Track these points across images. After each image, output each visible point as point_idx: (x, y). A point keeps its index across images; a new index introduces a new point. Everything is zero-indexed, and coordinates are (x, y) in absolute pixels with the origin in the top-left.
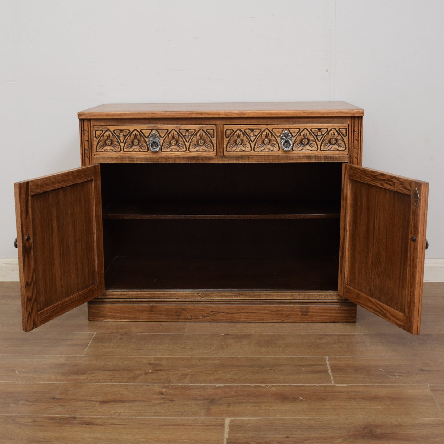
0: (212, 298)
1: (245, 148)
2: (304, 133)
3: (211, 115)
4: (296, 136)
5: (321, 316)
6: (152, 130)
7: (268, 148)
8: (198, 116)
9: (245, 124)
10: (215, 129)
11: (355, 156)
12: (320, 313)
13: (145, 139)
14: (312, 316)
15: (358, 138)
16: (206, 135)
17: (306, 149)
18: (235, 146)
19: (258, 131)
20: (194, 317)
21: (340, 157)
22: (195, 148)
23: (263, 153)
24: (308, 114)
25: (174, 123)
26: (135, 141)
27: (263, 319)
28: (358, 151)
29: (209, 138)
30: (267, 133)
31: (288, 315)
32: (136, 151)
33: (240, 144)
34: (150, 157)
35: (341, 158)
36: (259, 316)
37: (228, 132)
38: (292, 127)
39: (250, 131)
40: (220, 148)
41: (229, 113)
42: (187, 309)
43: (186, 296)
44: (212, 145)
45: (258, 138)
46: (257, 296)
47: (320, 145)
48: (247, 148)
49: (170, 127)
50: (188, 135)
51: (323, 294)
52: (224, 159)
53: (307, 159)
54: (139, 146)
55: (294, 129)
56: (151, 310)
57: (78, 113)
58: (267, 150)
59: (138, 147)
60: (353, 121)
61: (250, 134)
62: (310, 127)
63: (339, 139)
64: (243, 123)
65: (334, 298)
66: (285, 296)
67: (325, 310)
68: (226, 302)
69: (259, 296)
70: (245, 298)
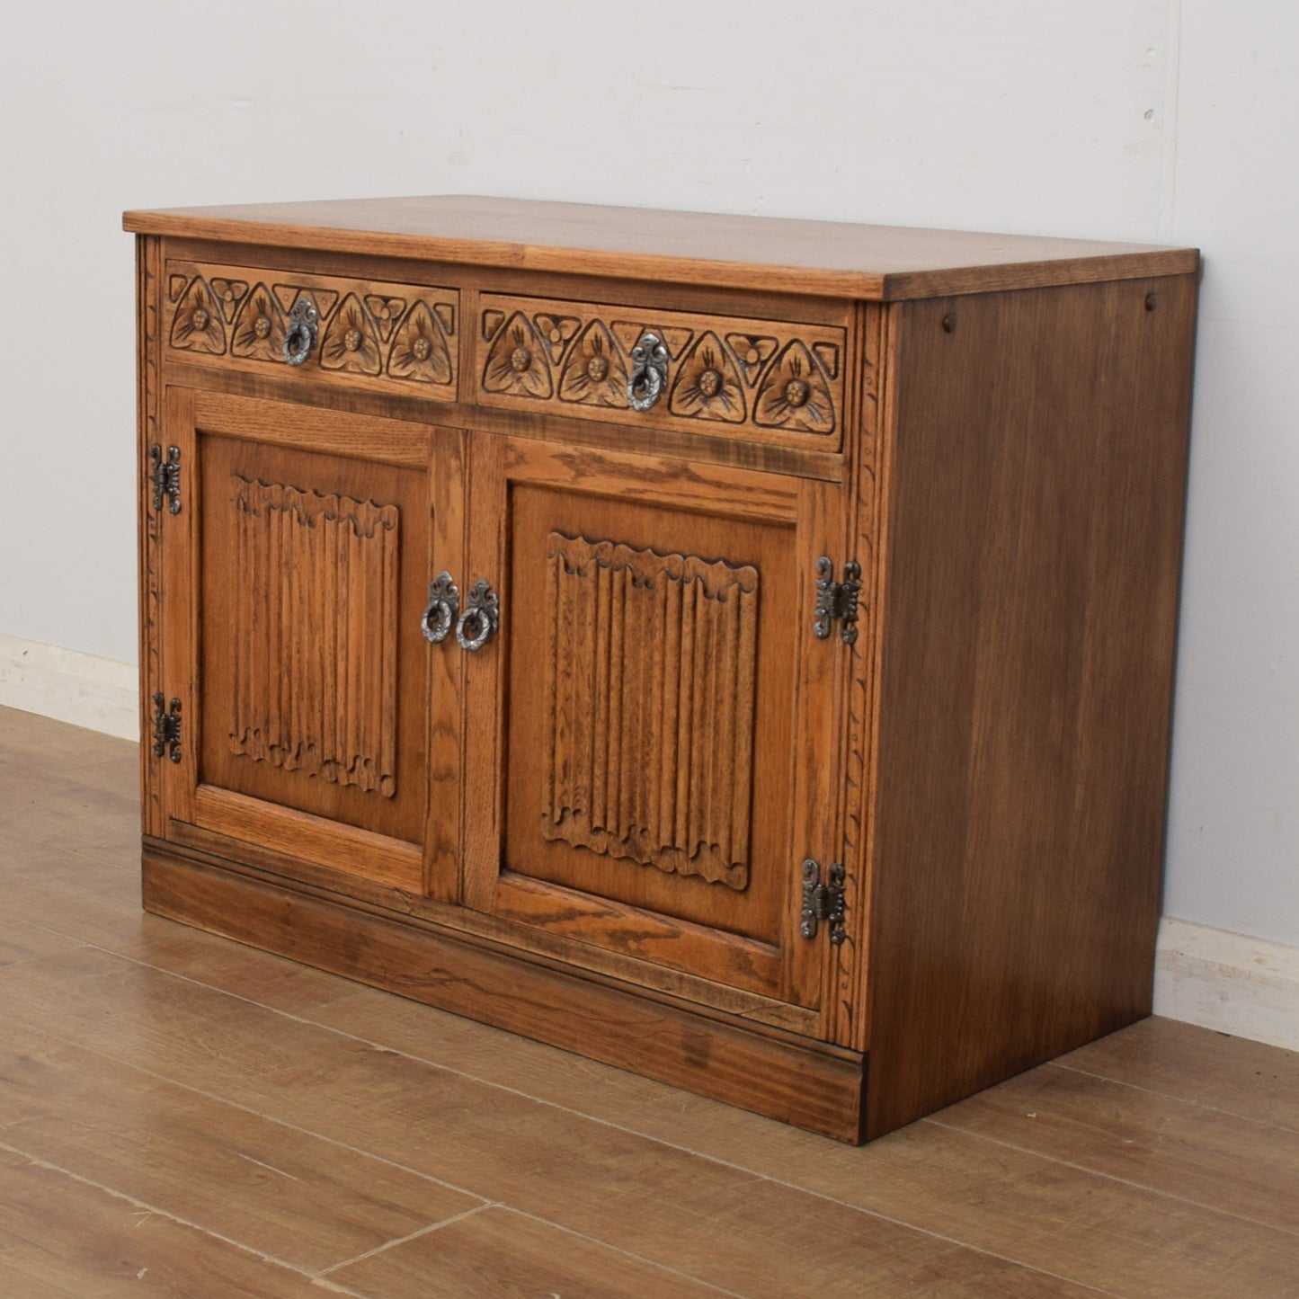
1: (535, 384)
2: (704, 349)
3: (435, 253)
4: (682, 358)
5: (745, 1083)
6: (300, 289)
7: (600, 392)
9: (536, 293)
10: (455, 303)
11: (866, 463)
12: (743, 1069)
13: (283, 316)
14: (720, 1074)
15: (877, 389)
16: (433, 325)
17: (711, 413)
18: (510, 374)
19: (572, 325)
20: (392, 977)
21: (816, 457)
22: (403, 368)
23: (584, 411)
25: (354, 271)
26: (260, 321)
27: (575, 1041)
28: (876, 442)
29: (440, 337)
30: (596, 336)
31: (648, 1048)
32: (260, 356)
33: (521, 367)
34: (293, 384)
35: (820, 462)
36: (563, 1027)
37: (491, 319)
38: (672, 321)
39: (551, 323)
40: (468, 376)
42: (375, 941)
43: (371, 894)
44: (447, 363)
45: (570, 353)
46: (558, 949)
47: (753, 400)
48: (540, 386)
49: (342, 285)
50: (387, 320)
51: (754, 999)
52: (477, 419)
53: (713, 451)
54: (271, 344)
55: (677, 328)
56: (287, 919)
57: (125, 213)
58: (595, 402)
59: (266, 343)
60: (860, 317)
61: (550, 331)
62: (722, 326)
63: (815, 387)
64: (533, 289)
65: (788, 1027)
66: (639, 972)
67: (759, 1062)
68: (476, 945)
69: (566, 951)
70: (527, 945)
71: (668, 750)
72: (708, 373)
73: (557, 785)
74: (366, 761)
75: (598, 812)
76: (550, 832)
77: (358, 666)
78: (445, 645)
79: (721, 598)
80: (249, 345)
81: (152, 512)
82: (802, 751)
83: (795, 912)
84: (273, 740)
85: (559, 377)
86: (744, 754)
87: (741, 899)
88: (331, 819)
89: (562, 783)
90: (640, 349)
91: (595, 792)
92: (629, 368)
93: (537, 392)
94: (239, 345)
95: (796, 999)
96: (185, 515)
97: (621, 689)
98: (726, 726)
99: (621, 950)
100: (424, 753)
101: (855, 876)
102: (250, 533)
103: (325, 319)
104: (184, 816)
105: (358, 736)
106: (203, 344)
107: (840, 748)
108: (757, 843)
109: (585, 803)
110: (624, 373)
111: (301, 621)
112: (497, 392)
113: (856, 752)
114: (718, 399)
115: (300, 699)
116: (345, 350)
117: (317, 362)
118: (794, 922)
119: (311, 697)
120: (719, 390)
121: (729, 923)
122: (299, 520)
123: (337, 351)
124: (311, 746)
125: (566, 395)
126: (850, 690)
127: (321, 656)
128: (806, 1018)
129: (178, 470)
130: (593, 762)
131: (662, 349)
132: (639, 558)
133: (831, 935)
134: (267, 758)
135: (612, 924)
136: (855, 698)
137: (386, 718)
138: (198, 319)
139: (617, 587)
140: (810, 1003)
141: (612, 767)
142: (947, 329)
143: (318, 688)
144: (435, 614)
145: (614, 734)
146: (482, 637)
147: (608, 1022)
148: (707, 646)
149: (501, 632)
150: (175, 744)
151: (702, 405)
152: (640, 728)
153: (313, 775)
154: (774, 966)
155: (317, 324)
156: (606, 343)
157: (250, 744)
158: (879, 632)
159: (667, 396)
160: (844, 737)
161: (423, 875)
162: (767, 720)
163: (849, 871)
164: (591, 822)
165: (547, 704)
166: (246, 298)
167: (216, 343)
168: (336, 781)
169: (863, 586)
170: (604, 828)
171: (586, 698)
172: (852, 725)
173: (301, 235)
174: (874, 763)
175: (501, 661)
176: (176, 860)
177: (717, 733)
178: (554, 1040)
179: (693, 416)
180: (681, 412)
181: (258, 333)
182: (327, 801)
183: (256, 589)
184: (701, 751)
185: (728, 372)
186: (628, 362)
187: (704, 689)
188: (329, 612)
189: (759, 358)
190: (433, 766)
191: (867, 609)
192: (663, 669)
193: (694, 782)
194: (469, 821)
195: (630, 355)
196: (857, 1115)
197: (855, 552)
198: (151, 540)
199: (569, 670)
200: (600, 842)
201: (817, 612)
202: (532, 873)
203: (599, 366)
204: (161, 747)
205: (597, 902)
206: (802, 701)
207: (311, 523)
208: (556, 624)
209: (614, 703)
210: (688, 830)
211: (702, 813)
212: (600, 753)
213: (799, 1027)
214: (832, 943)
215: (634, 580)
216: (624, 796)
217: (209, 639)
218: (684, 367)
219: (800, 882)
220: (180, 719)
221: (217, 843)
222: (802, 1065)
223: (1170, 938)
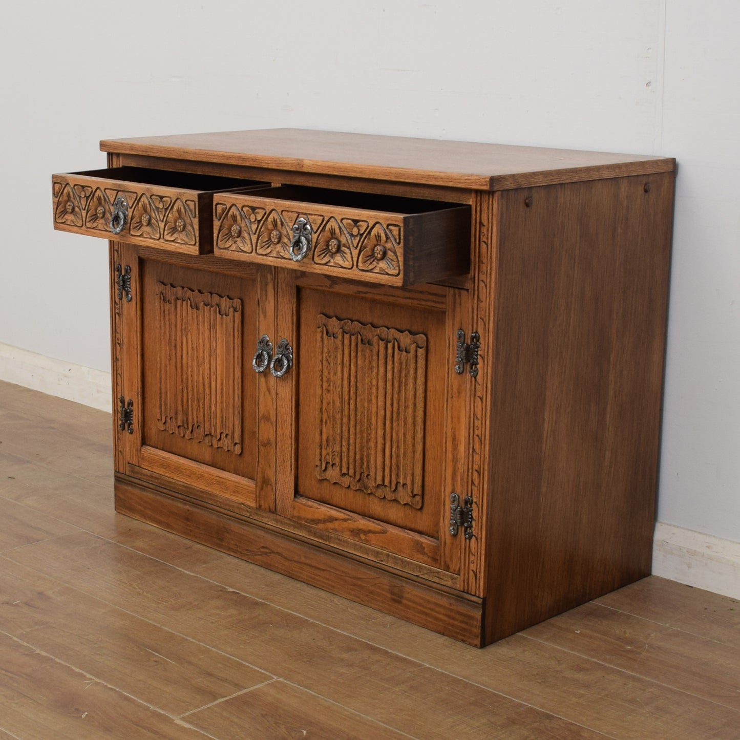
0: (265, 520)
2: (330, 227)
3: (258, 163)
5: (421, 612)
8: (241, 163)
9: (310, 185)
11: (482, 279)
12: (421, 605)
14: (408, 607)
15: (487, 239)
20: (241, 550)
24: (396, 177)
27: (334, 587)
28: (487, 268)
30: (274, 218)
31: (371, 593)
36: (328, 579)
39: (251, 211)
41: (281, 162)
42: (232, 531)
43: (229, 506)
46: (325, 538)
47: (357, 256)
50: (163, 209)
51: (425, 568)
55: (315, 215)
56: (188, 517)
57: (100, 141)
60: (479, 199)
61: (250, 216)
64: (309, 183)
65: (443, 583)
66: (367, 551)
67: (429, 602)
68: (284, 535)
69: (329, 539)
70: (309, 535)
71: (380, 432)
72: (333, 240)
73: (323, 450)
74: (227, 435)
75: (344, 465)
76: (320, 475)
77: (222, 384)
78: (266, 373)
79: (407, 352)
80: (94, 222)
81: (117, 300)
82: (449, 434)
83: (447, 521)
84: (180, 423)
85: (256, 241)
86: (420, 435)
87: (419, 513)
88: (209, 465)
89: (326, 449)
90: (296, 226)
91: (343, 454)
92: (291, 237)
93: (244, 249)
94: (89, 221)
95: (447, 568)
96: (134, 302)
97: (356, 399)
98: (410, 421)
99: (357, 539)
100: (256, 432)
101: (478, 503)
102: (167, 312)
103: (131, 208)
104: (135, 462)
105: (222, 422)
106: (72, 221)
107: (469, 433)
108: (427, 483)
109: (338, 460)
110: (289, 239)
111: (193, 360)
112: (224, 249)
113: (478, 436)
114: (338, 255)
115: (193, 401)
116: (142, 225)
117: (128, 232)
118: (446, 527)
119: (198, 401)
120: (339, 250)
121: (413, 526)
122: (191, 306)
123: (138, 226)
124: (198, 426)
125: (260, 251)
126: (474, 402)
127: (203, 379)
128: (453, 578)
129: (130, 278)
130: (342, 438)
131: (308, 227)
132: (364, 328)
133: (465, 535)
134: (177, 432)
135: (351, 525)
136: (477, 407)
137: (236, 412)
138: (69, 207)
139: (353, 344)
140: (454, 570)
141: (351, 441)
142: (527, 205)
143: (201, 396)
144: (260, 357)
145: (352, 423)
146: (284, 370)
147: (350, 577)
148: (400, 377)
149: (294, 367)
150: (130, 424)
151: (330, 259)
152: (366, 420)
153: (200, 442)
154: (436, 550)
155: (127, 211)
156: (279, 223)
157: (168, 424)
158: (490, 371)
159: (312, 252)
160: (471, 427)
161: (256, 496)
162: (431, 417)
163: (475, 500)
164: (341, 470)
165: (318, 407)
166: (92, 195)
167: (78, 220)
168: (212, 445)
169: (481, 346)
170: (348, 474)
171: (338, 404)
172: (476, 421)
173: (190, 153)
174: (487, 442)
175: (294, 383)
176: (132, 486)
177: (405, 424)
178: (323, 587)
179: (325, 264)
180: (319, 262)
181: (98, 215)
182: (207, 455)
183: (170, 342)
184: (397, 434)
185: (343, 240)
186: (291, 233)
187: (399, 400)
188: (207, 355)
189: (359, 232)
190: (261, 438)
191: (483, 358)
192: (377, 389)
193: (394, 450)
194: (278, 469)
195: (292, 229)
196: (480, 631)
197: (477, 328)
198: (117, 315)
199: (329, 388)
200: (346, 481)
201: (456, 360)
202: (311, 497)
203: (276, 235)
204: (123, 425)
205: (344, 514)
206: (449, 408)
207: (197, 308)
208: (322, 363)
209: (352, 407)
210: (391, 476)
211: (398, 466)
212: (345, 434)
213: (449, 583)
214: (466, 539)
215: (362, 340)
216: (358, 457)
217: (147, 368)
218: (320, 236)
219: (449, 506)
220: (132, 411)
221: (152, 477)
222: (451, 604)
223: (660, 534)
